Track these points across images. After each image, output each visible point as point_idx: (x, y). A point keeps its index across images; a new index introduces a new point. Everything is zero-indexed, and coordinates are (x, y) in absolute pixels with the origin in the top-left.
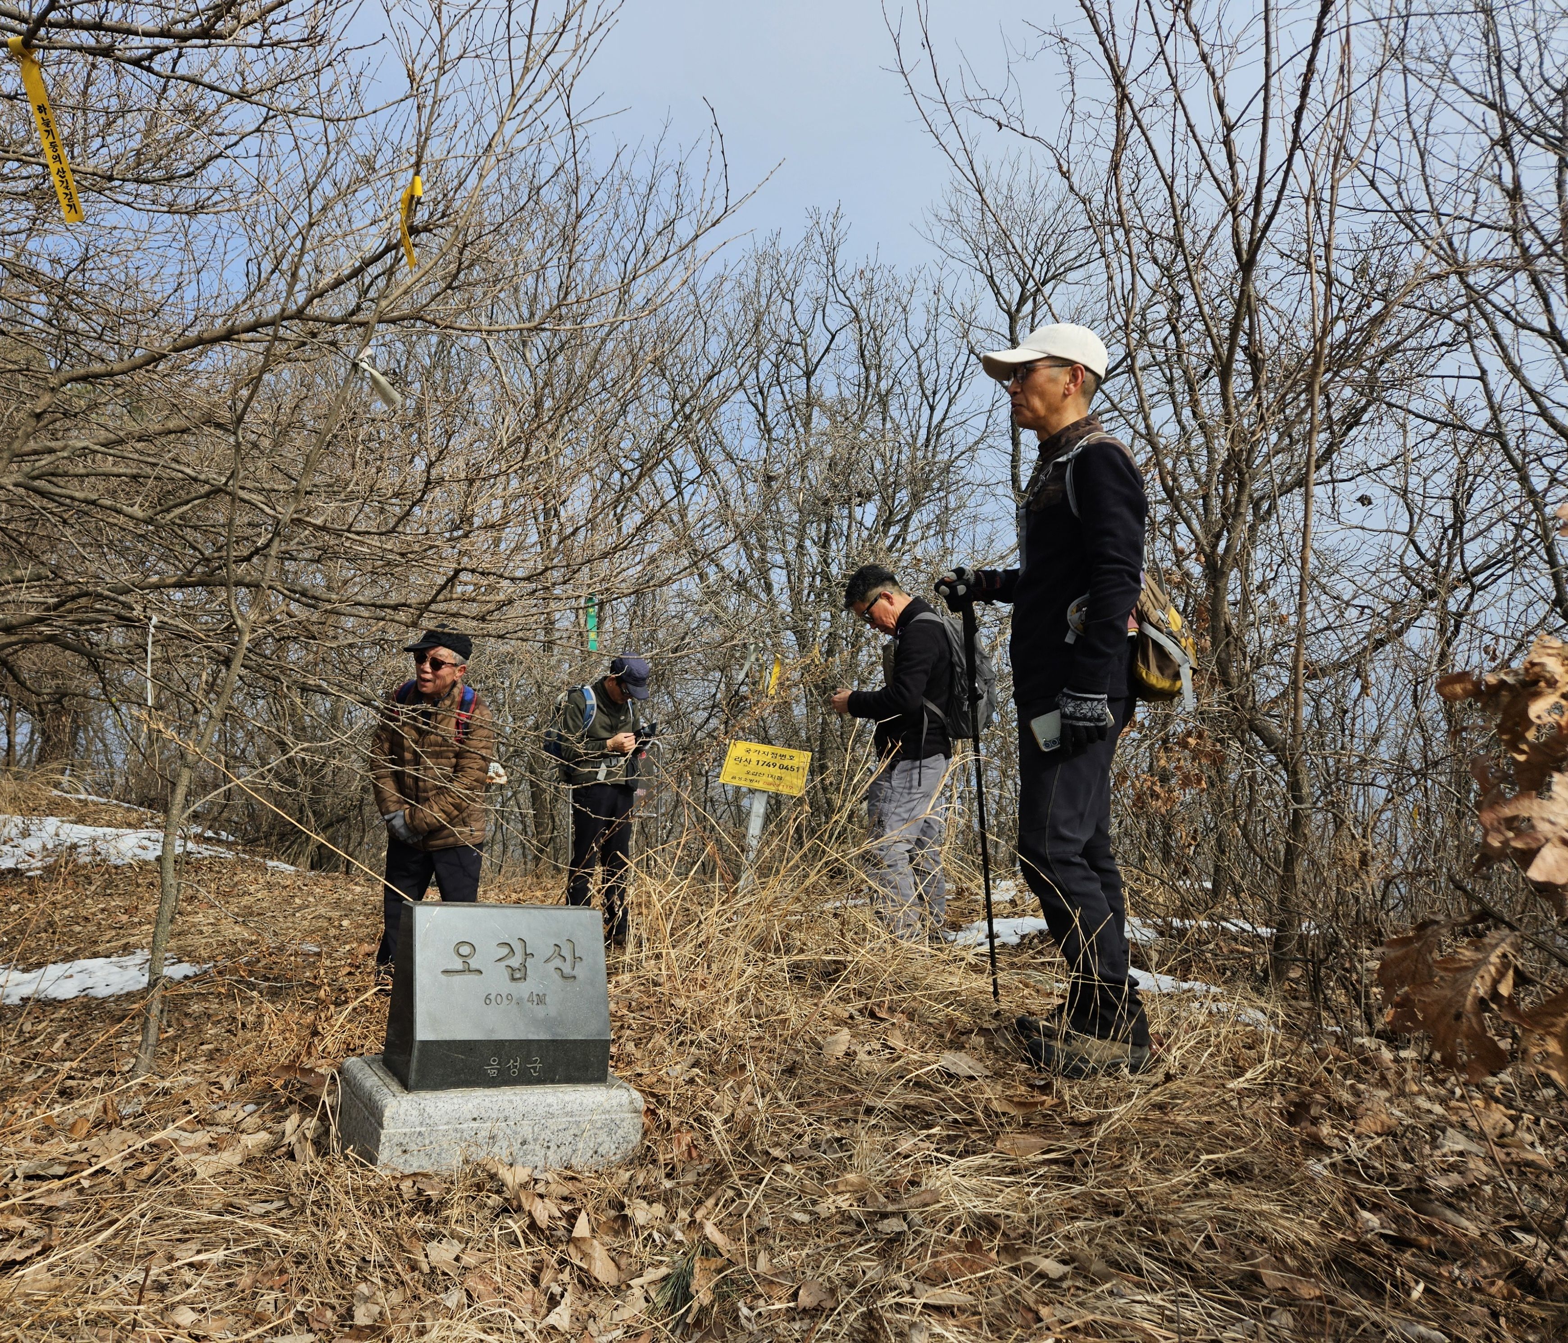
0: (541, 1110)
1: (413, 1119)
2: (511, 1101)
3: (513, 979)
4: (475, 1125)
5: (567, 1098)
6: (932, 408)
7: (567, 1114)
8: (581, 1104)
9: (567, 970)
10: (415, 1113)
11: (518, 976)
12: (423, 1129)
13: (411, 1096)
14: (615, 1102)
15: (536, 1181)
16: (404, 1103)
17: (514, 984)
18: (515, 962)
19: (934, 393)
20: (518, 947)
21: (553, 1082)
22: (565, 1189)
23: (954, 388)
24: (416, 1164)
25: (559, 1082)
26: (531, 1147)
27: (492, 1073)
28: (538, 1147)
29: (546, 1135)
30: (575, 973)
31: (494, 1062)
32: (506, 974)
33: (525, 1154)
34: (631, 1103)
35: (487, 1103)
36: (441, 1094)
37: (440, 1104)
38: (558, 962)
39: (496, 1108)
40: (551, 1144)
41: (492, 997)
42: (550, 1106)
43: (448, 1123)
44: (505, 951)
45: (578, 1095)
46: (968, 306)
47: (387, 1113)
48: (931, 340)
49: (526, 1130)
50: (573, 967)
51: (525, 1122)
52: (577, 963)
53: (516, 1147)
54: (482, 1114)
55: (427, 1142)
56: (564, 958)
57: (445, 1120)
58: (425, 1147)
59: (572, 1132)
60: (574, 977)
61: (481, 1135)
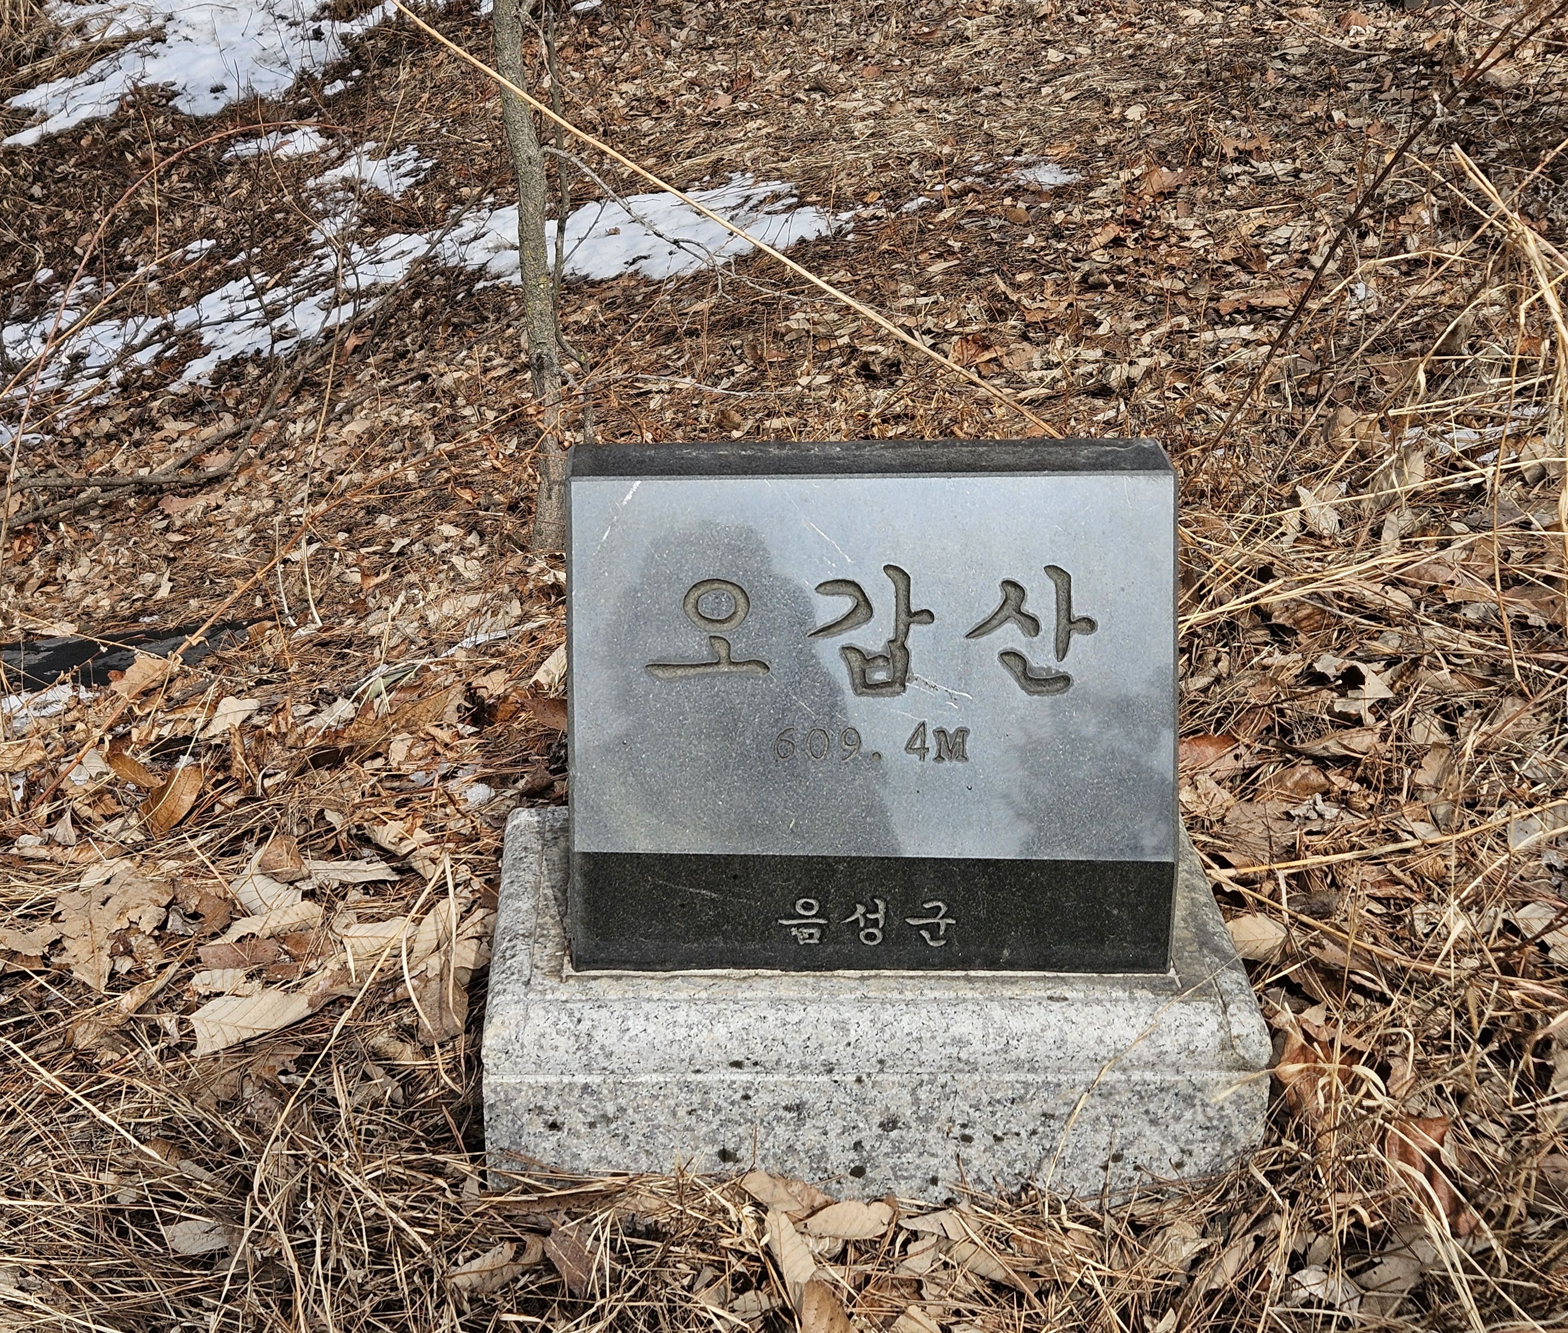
0: (931, 1053)
1: (562, 1055)
3: (866, 686)
4: (742, 1077)
5: (1016, 1024)
7: (1017, 1066)
8: (1061, 1039)
9: (1042, 659)
10: (565, 1043)
11: (880, 676)
12: (594, 1079)
14: (1169, 1043)
16: (537, 1014)
18: (873, 637)
20: (883, 592)
21: (993, 964)
24: (587, 1157)
26: (912, 1135)
27: (804, 935)
28: (933, 1137)
29: (955, 1109)
30: (1066, 666)
31: (808, 909)
33: (897, 1149)
34: (1227, 1045)
35: (771, 1027)
37: (636, 1025)
38: (1012, 635)
39: (796, 1042)
40: (976, 1133)
41: (799, 737)
42: (959, 1042)
43: (661, 1069)
44: (843, 604)
47: (491, 1039)
49: (893, 1095)
50: (1062, 651)
51: (887, 1077)
52: (1076, 638)
53: (869, 1133)
54: (759, 1053)
55: (610, 1109)
56: (1033, 625)
57: (653, 1061)
58: (607, 1119)
59: (1036, 1107)
60: (1066, 679)
61: (760, 1100)
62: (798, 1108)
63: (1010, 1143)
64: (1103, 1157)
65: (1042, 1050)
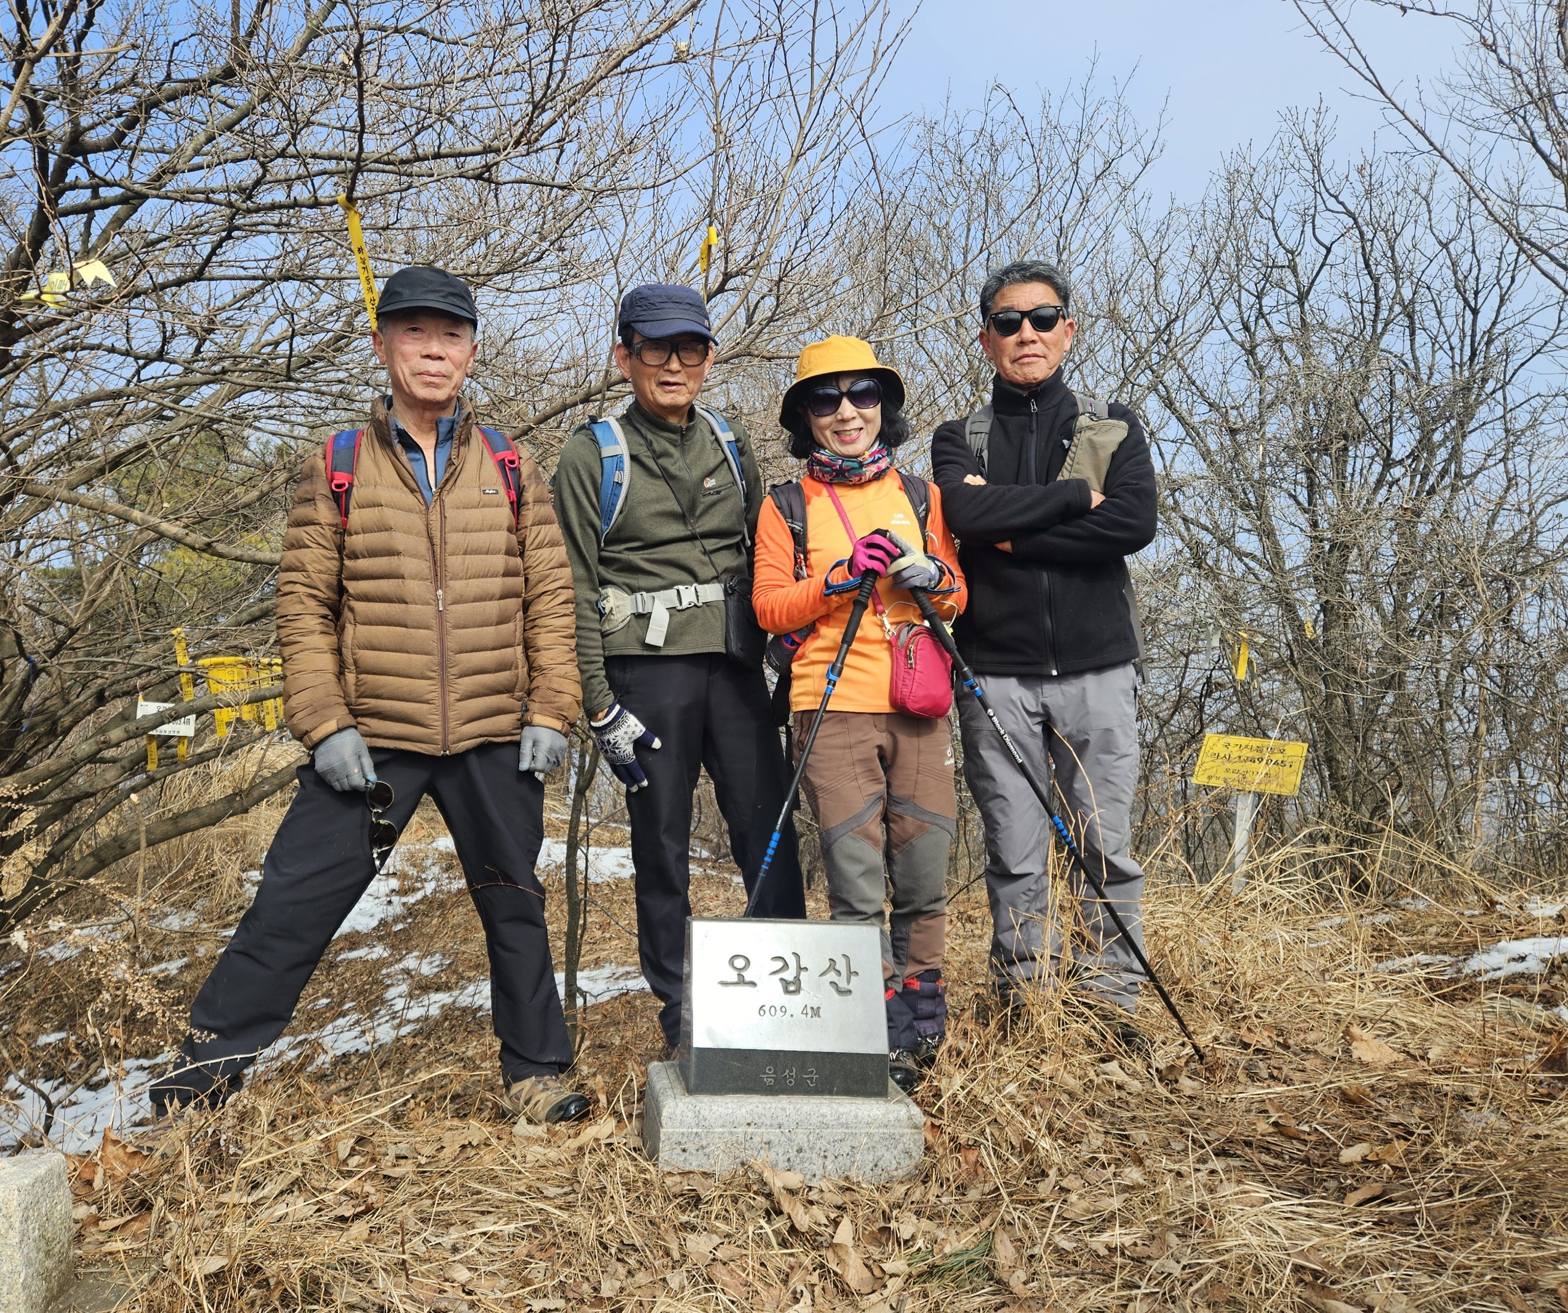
0: (814, 1120)
1: (689, 1120)
2: (784, 1109)
3: (787, 991)
4: (749, 1130)
5: (841, 1109)
6: (1475, 312)
7: (842, 1125)
8: (856, 1117)
9: (843, 984)
10: (691, 1114)
11: (792, 988)
12: (700, 1130)
13: (689, 1099)
14: (891, 1117)
15: (810, 1188)
16: (681, 1105)
17: (788, 996)
18: (789, 975)
19: (1476, 293)
20: (792, 962)
21: (831, 1093)
22: (839, 1200)
23: (1505, 282)
24: (695, 1163)
25: (838, 1094)
26: (807, 1155)
27: (769, 1081)
28: (814, 1156)
29: (822, 1144)
30: (850, 987)
31: (770, 1070)
32: (779, 987)
33: (802, 1162)
34: (910, 1118)
35: (760, 1109)
36: (719, 1099)
37: (715, 1108)
38: (832, 976)
39: (769, 1115)
40: (828, 1154)
41: (766, 1009)
42: (824, 1116)
43: (723, 1126)
44: (779, 964)
45: (854, 1107)
46: (1514, 181)
47: (665, 1113)
48: (1466, 233)
49: (801, 1138)
50: (849, 982)
51: (799, 1130)
52: (853, 978)
53: (793, 1154)
54: (757, 1120)
55: (704, 1143)
56: (839, 973)
57: (720, 1123)
58: (703, 1148)
59: (849, 1143)
60: (850, 992)
61: (757, 1139)
62: (768, 1143)
63: (840, 1158)
64: (871, 1165)
65: (850, 1119)
